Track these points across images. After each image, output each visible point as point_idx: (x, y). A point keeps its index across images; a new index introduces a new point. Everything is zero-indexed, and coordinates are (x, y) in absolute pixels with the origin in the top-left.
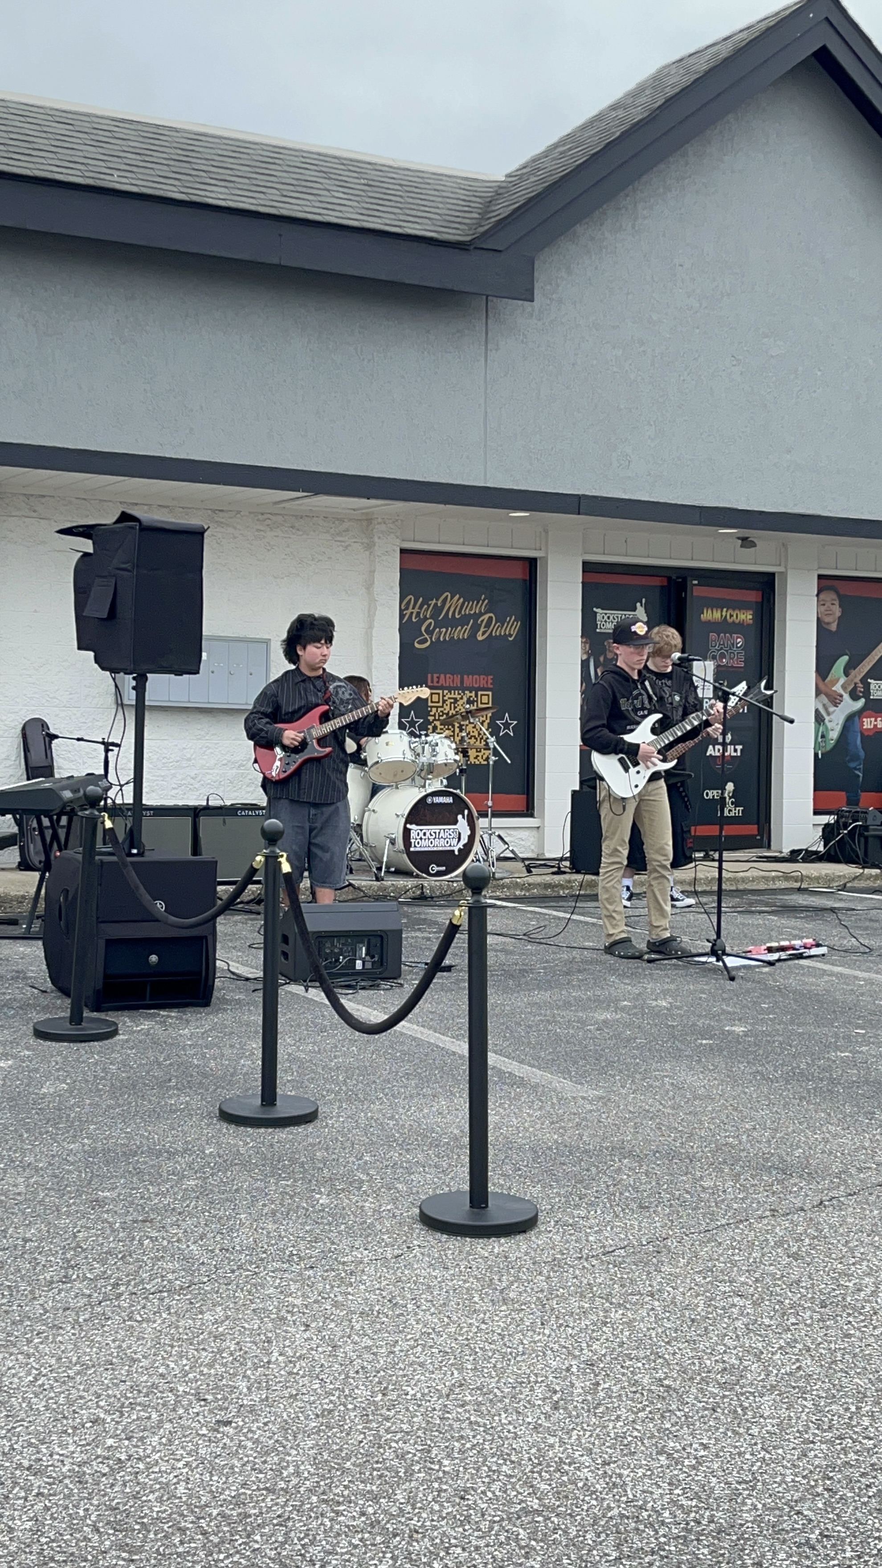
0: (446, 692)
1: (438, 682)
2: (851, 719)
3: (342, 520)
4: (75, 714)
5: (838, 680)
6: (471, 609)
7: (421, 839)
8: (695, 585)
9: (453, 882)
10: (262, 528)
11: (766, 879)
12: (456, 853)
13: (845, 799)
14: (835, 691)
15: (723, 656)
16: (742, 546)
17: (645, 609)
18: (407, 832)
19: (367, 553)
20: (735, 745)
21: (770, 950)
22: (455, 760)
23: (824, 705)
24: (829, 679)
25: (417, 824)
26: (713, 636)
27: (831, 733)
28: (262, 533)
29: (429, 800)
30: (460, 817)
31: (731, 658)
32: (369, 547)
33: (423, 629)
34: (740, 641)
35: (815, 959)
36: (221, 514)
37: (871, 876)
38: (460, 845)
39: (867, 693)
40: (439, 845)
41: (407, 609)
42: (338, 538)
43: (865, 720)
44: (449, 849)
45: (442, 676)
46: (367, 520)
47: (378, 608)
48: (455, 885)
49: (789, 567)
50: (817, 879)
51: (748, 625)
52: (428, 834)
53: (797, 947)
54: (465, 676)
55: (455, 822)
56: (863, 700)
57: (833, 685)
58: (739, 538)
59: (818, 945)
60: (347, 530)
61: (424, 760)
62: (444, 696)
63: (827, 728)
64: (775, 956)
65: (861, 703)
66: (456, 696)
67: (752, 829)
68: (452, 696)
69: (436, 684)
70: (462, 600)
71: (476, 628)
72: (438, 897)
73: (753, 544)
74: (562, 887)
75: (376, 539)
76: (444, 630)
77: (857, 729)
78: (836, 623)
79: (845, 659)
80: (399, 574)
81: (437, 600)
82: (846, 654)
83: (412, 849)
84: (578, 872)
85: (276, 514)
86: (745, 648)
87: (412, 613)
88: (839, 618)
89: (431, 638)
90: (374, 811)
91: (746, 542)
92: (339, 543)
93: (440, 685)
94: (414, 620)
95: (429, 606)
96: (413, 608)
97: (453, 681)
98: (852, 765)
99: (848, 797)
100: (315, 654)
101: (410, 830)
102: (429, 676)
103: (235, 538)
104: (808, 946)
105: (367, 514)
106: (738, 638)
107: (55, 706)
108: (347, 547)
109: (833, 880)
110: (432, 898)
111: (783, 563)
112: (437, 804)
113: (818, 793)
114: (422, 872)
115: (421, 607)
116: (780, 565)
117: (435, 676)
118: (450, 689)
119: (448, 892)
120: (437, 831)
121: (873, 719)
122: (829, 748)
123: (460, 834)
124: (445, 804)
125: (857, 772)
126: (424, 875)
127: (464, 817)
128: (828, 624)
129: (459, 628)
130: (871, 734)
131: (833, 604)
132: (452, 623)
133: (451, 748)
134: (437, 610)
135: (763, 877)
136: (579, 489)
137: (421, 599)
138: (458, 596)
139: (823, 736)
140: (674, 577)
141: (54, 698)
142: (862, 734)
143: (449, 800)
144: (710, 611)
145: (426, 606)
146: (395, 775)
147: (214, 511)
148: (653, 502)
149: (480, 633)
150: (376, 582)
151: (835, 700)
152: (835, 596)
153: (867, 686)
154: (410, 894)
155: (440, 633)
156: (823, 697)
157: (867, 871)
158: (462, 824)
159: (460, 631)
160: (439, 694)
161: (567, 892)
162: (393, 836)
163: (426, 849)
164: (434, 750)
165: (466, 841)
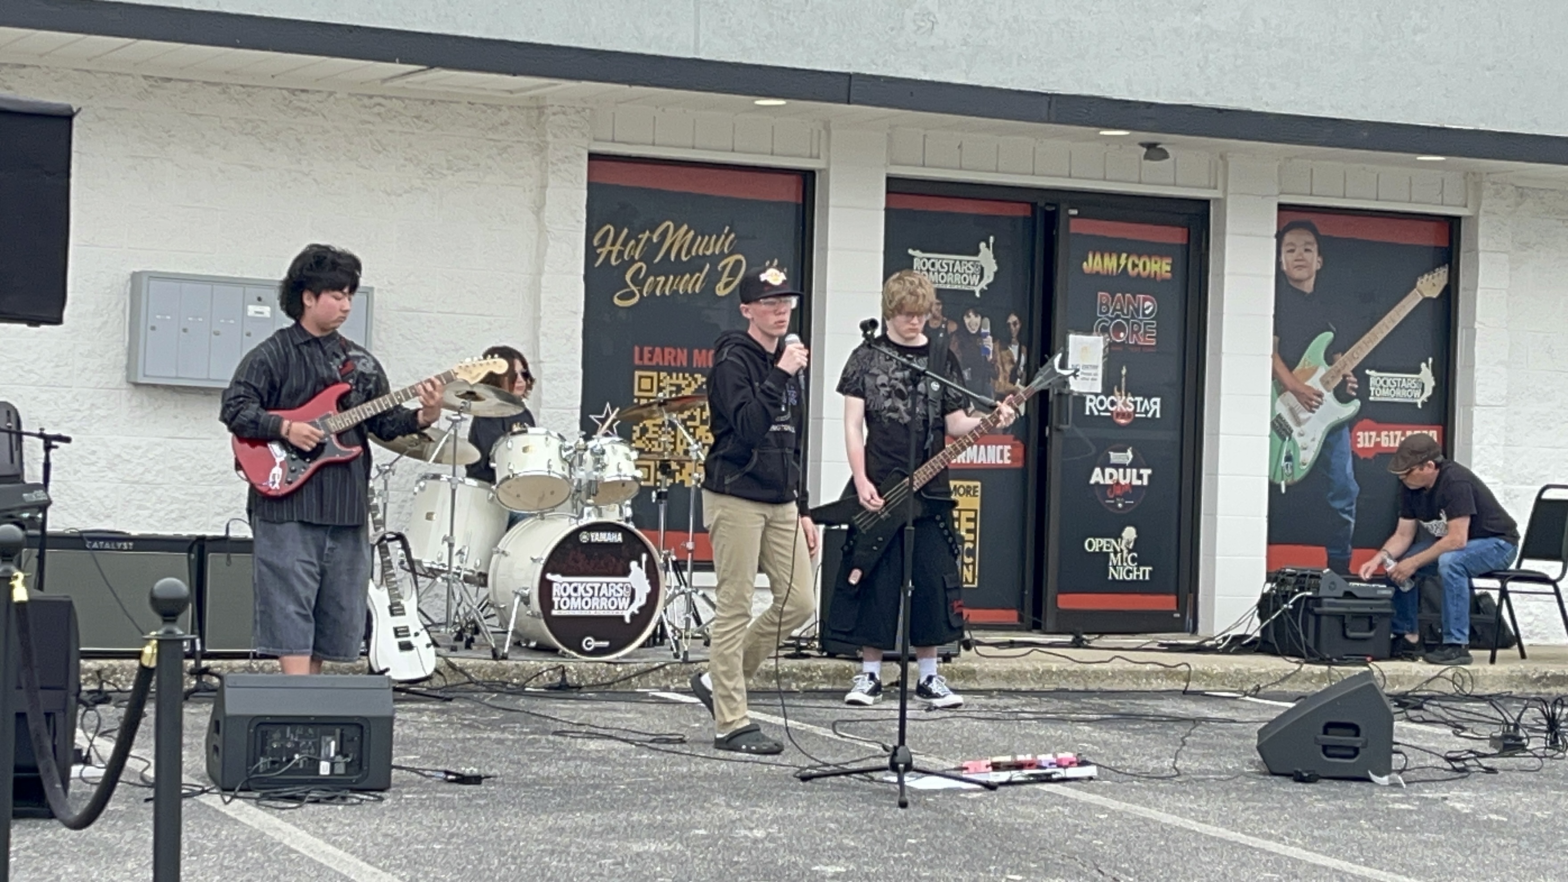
0: (663, 374)
1: (651, 359)
2: (1335, 432)
3: (498, 108)
4: (63, 397)
5: (1314, 371)
6: (707, 248)
7: (569, 597)
8: (1074, 216)
9: (615, 664)
10: (371, 119)
11: (1136, 675)
12: (628, 620)
13: (1326, 559)
14: (1309, 388)
15: (1119, 328)
16: (1147, 157)
17: (994, 252)
18: (545, 587)
19: (537, 158)
20: (1138, 468)
21: (996, 767)
22: (635, 478)
23: (1292, 410)
24: (1299, 367)
25: (564, 574)
26: (1103, 296)
27: (1302, 453)
28: (370, 127)
29: (584, 537)
30: (634, 565)
31: (1133, 332)
32: (541, 149)
33: (628, 278)
34: (1149, 306)
35: (1073, 783)
36: (304, 96)
37: (1313, 675)
38: (634, 608)
39: (1363, 392)
40: (600, 608)
41: (602, 244)
42: (491, 135)
43: (1360, 434)
44: (615, 613)
45: (658, 350)
46: (538, 108)
47: (551, 243)
48: (619, 669)
49: (1230, 189)
50: (1222, 677)
51: (1164, 281)
52: (581, 589)
53: (1044, 764)
54: (696, 351)
55: (626, 572)
56: (1357, 404)
57: (1308, 378)
58: (1142, 145)
59: (1083, 763)
60: (505, 124)
61: (580, 474)
62: (659, 381)
63: (1295, 444)
64: (1004, 776)
65: (1354, 406)
66: (681, 381)
67: (1167, 602)
68: (674, 381)
69: (646, 362)
70: (692, 233)
71: (713, 278)
72: (588, 686)
73: (1164, 155)
74: (796, 677)
75: (550, 138)
76: (662, 279)
77: (1348, 449)
78: (1312, 280)
79: (1328, 336)
80: (585, 193)
81: (652, 232)
82: (1329, 330)
83: (555, 612)
84: (831, 656)
85: (391, 98)
86: (1159, 316)
87: (610, 252)
88: (1318, 272)
89: (641, 292)
90: (503, 552)
91: (1154, 151)
92: (492, 143)
93: (654, 363)
94: (613, 263)
95: (638, 241)
96: (613, 244)
97: (675, 359)
98: (1338, 504)
99: (1329, 555)
100: (331, 307)
101: (551, 583)
102: (637, 349)
103: (326, 132)
104: (1064, 764)
105: (537, 98)
106: (1145, 300)
107: (33, 384)
108: (505, 149)
109: (1248, 680)
110: (579, 687)
111: (1220, 185)
112: (597, 543)
113: (1276, 548)
114: (570, 648)
115: (625, 244)
116: (1215, 188)
117: (646, 349)
118: (670, 371)
119: (608, 680)
120: (597, 586)
121: (1373, 434)
122: (1298, 476)
123: (633, 591)
124: (608, 544)
125: (1346, 516)
126: (574, 654)
127: (640, 565)
128: (1299, 281)
129: (688, 276)
130: (1370, 456)
131: (1307, 250)
132: (678, 268)
133: (629, 459)
134: (651, 249)
135: (1131, 672)
136: (850, 65)
137: (626, 231)
138: (685, 227)
139: (1288, 458)
140: (1041, 204)
141: (31, 371)
142: (1355, 457)
143: (618, 538)
144: (1098, 257)
145: (633, 242)
146: (541, 499)
147: (293, 92)
148: (972, 86)
149: (721, 285)
150: (548, 202)
151: (1310, 401)
152: (1311, 238)
153: (1364, 381)
154: (545, 679)
155: (656, 284)
156: (1289, 395)
157: (1306, 667)
158: (638, 576)
159: (688, 282)
160: (652, 378)
161: (803, 685)
162: (526, 592)
163: (577, 613)
164: (597, 461)
165: (643, 602)
